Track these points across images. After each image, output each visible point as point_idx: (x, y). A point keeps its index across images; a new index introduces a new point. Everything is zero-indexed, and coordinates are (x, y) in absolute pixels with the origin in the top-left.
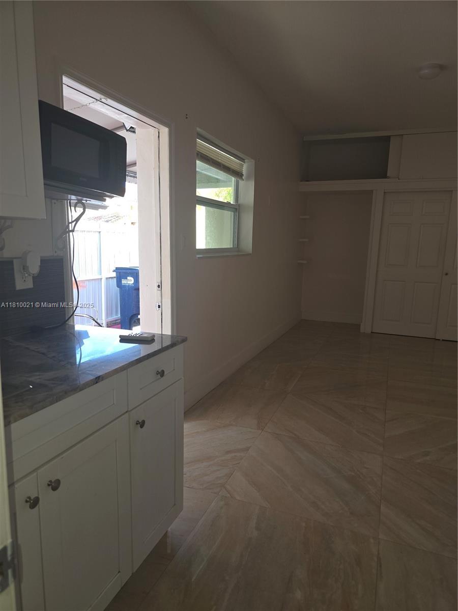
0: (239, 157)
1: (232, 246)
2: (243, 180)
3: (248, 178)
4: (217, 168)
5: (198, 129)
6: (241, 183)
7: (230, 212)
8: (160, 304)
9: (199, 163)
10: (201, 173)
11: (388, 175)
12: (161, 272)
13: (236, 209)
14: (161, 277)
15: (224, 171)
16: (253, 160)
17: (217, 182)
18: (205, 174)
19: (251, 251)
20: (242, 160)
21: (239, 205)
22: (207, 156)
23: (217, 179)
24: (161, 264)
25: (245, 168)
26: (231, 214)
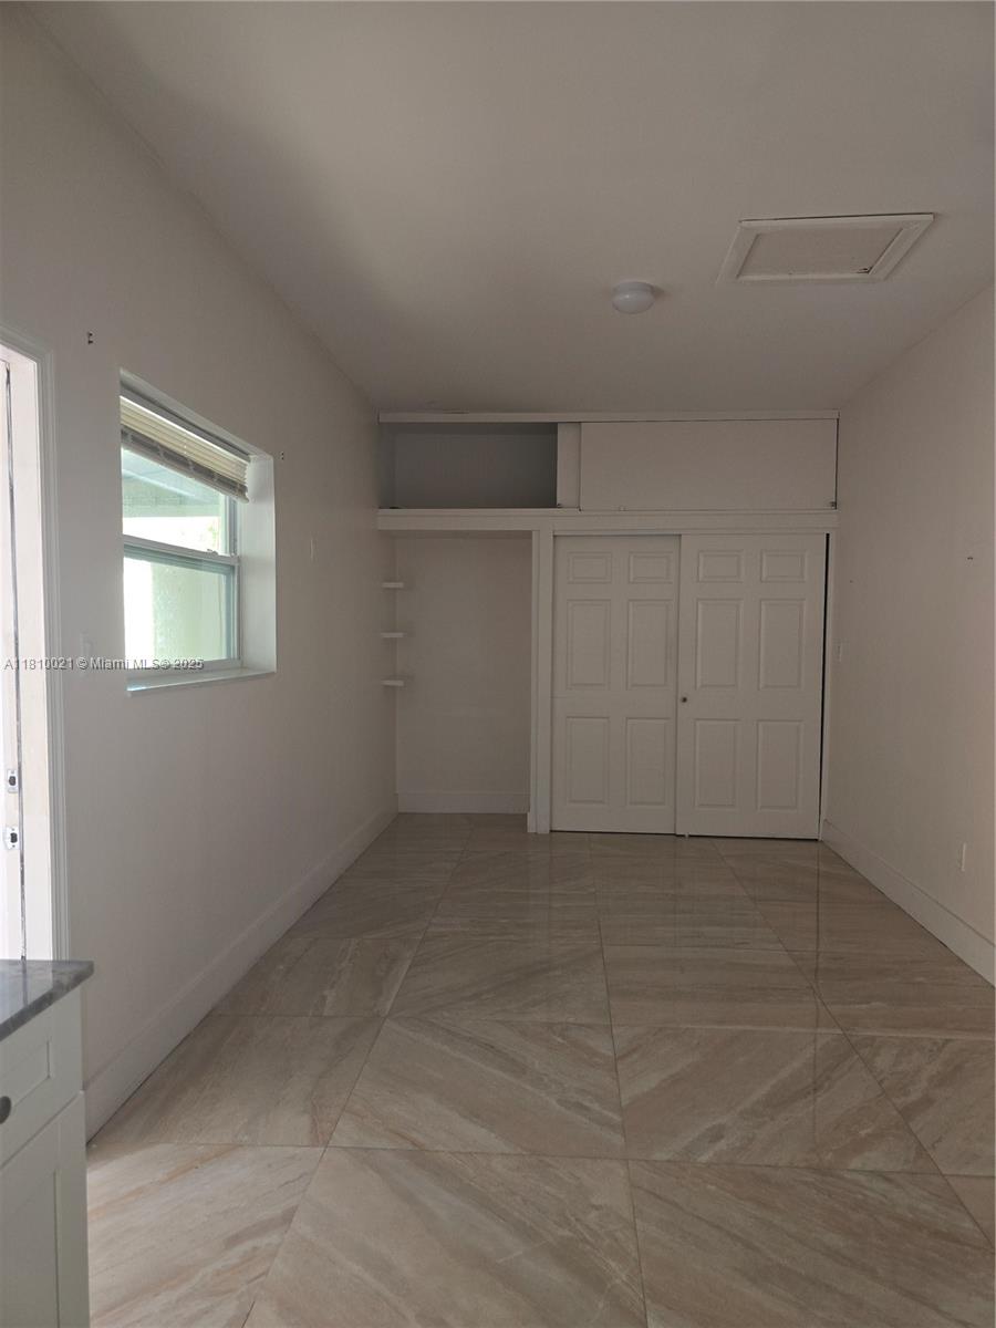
0: (234, 447)
1: (224, 657)
2: (247, 500)
3: (259, 497)
4: (179, 470)
5: (123, 373)
6: (241, 505)
7: (217, 575)
8: (17, 832)
9: (127, 455)
10: (137, 480)
11: (558, 502)
12: (19, 741)
13: (233, 567)
14: (19, 756)
15: (200, 479)
16: (268, 456)
17: (181, 503)
18: (146, 483)
19: (274, 668)
20: (243, 454)
21: (239, 559)
22: (153, 441)
23: (180, 496)
24: (18, 719)
25: (253, 471)
26: (219, 577)
